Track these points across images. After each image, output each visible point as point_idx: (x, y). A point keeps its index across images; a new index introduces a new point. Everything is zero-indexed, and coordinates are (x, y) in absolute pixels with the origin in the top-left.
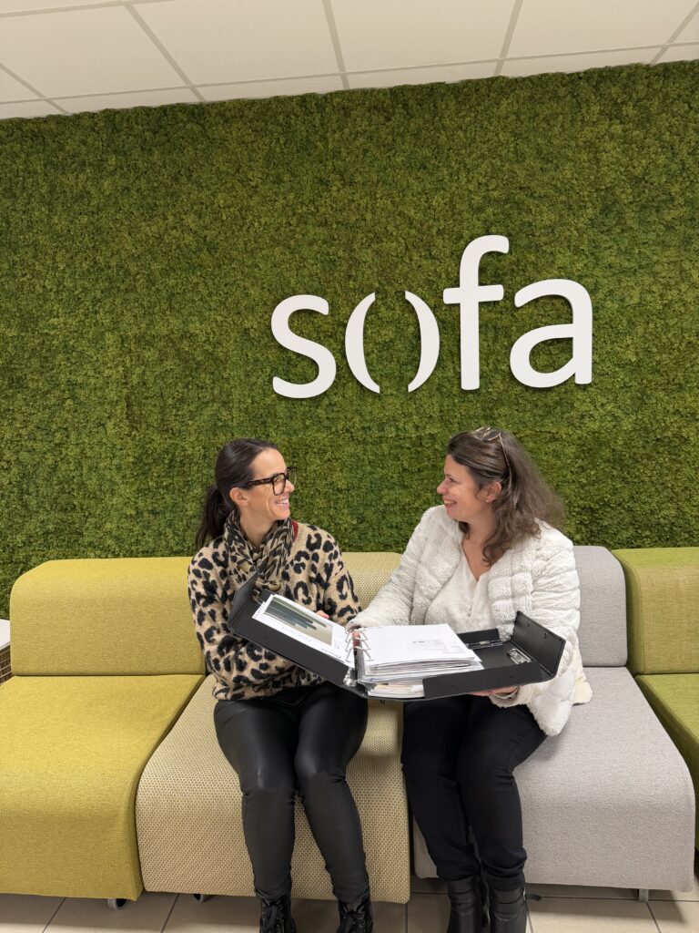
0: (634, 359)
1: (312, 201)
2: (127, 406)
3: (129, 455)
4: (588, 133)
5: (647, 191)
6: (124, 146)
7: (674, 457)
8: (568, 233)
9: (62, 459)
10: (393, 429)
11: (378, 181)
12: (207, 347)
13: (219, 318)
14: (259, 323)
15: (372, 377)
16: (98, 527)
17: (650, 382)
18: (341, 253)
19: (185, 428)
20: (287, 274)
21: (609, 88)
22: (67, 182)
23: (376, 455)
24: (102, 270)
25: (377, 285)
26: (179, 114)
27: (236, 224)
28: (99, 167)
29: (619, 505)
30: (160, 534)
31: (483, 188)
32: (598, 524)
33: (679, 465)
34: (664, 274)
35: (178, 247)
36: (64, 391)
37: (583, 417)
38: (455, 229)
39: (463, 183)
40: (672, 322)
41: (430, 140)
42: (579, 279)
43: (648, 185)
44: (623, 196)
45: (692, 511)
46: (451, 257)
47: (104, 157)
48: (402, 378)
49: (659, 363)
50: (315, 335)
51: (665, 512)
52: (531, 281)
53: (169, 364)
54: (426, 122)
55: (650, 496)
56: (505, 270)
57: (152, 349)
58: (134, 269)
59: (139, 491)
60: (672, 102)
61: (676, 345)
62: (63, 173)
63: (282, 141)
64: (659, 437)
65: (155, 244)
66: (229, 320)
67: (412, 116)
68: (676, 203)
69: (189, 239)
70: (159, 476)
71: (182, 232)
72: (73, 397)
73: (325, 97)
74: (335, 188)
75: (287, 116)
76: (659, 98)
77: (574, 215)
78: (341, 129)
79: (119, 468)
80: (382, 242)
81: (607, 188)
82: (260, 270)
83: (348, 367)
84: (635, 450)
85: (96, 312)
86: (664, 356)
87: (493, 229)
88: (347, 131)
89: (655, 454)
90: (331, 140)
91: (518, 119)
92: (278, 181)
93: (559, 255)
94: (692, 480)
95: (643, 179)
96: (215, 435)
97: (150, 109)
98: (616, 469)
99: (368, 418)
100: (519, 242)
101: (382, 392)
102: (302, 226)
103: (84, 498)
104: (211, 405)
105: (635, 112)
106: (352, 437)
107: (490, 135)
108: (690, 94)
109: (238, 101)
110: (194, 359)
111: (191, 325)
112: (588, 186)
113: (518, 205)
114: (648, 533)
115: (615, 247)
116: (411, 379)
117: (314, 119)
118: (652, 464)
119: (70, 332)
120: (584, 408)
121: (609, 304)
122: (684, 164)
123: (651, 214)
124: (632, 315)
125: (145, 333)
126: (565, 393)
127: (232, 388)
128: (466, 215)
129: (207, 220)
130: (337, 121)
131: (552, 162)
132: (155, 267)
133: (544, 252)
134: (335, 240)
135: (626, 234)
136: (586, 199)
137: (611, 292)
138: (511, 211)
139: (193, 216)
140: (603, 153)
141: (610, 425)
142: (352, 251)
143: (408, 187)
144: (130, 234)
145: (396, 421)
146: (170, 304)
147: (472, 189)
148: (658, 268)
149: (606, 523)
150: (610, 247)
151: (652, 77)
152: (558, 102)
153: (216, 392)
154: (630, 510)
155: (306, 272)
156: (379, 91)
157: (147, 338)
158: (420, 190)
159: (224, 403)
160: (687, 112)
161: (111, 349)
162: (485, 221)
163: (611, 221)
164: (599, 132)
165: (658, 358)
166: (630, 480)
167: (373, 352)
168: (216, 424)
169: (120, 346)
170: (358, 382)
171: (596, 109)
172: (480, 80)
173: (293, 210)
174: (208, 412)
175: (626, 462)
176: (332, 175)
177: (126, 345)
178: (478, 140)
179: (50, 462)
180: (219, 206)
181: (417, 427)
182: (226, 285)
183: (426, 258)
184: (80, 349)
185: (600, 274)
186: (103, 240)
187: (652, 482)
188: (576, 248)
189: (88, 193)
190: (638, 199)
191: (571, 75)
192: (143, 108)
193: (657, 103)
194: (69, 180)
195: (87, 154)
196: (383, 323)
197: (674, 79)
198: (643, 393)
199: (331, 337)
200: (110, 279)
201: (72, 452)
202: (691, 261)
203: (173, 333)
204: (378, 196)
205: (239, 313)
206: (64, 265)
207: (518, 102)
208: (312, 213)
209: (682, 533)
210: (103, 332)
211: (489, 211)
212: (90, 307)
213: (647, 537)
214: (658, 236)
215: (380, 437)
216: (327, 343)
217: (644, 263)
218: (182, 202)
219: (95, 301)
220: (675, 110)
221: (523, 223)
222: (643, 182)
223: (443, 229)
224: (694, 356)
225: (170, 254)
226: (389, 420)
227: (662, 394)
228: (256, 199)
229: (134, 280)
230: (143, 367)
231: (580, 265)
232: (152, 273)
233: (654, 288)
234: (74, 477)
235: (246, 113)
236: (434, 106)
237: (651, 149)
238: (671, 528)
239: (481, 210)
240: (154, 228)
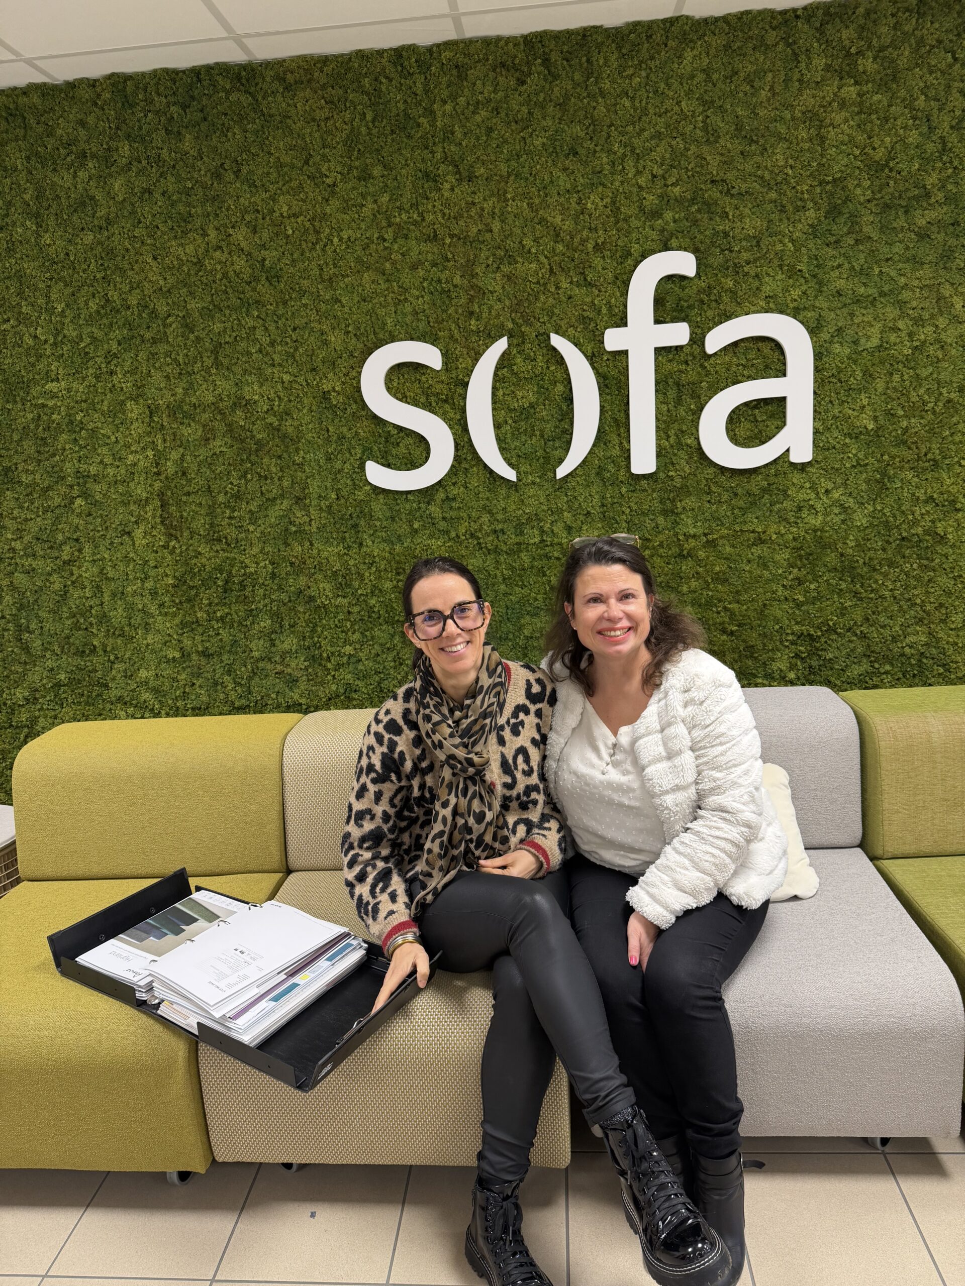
0: (871, 426)
1: (415, 206)
2: (162, 506)
3: (167, 575)
4: (808, 99)
5: (892, 183)
6: (140, 128)
7: (925, 562)
8: (779, 247)
9: (73, 583)
10: (536, 532)
11: (509, 175)
12: (271, 419)
13: (286, 378)
14: (343, 383)
15: (505, 459)
16: (128, 676)
17: (893, 458)
18: (457, 280)
19: (243, 535)
20: (381, 312)
21: (838, 31)
22: (60, 182)
23: (512, 568)
24: (118, 311)
25: (510, 325)
26: (220, 78)
27: (306, 241)
28: (107, 159)
29: (849, 630)
30: (216, 684)
31: (659, 183)
32: (820, 656)
33: (932, 574)
34: (914, 304)
35: (225, 275)
36: (71, 487)
37: (800, 509)
38: (620, 243)
39: (630, 175)
40: (924, 373)
41: (581, 113)
42: (795, 313)
43: (894, 174)
44: (858, 191)
45: (949, 636)
46: (615, 283)
47: (113, 144)
48: (547, 459)
49: (906, 430)
50: (423, 399)
51: (911, 639)
52: (727, 316)
53: (218, 445)
54: (576, 85)
55: (891, 618)
56: (691, 302)
57: (192, 424)
58: (162, 308)
59: (183, 625)
60: (929, 52)
61: (930, 405)
62: (55, 170)
63: (369, 117)
64: (905, 534)
65: (192, 272)
66: (301, 379)
67: (556, 77)
68: (933, 200)
69: (240, 263)
70: (210, 604)
71: (230, 254)
72: (85, 495)
73: (430, 50)
74: (447, 186)
75: (376, 80)
76: (911, 46)
77: (788, 219)
78: (454, 97)
79: (154, 593)
80: (516, 262)
81: (835, 180)
82: (343, 306)
83: (472, 445)
84: (871, 554)
85: (112, 373)
86: (913, 420)
87: (674, 242)
88: (462, 101)
89: (898, 559)
90: (439, 114)
91: (709, 79)
92: (365, 177)
93: (767, 279)
94: (949, 594)
95: (887, 165)
96: (287, 544)
97: (176, 72)
98: (845, 581)
99: (500, 517)
100: (711, 260)
101: (519, 480)
102: (401, 241)
103: (107, 636)
104: (279, 502)
105: (876, 66)
106: (479, 544)
107: (668, 104)
108: (955, 38)
109: (304, 58)
110: (253, 437)
111: (247, 389)
112: (809, 177)
113: (709, 206)
114: (888, 667)
115: (846, 266)
116: (561, 461)
117: (415, 83)
118: (894, 572)
119: (77, 402)
120: (801, 496)
121: (837, 348)
122: (944, 143)
123: (897, 217)
124: (869, 364)
125: (183, 401)
126: (776, 475)
127: (307, 477)
128: (635, 223)
129: (265, 235)
130: (448, 86)
131: (757, 142)
132: (193, 305)
133: (746, 274)
134: (449, 261)
135: (861, 247)
136: (806, 196)
137: (840, 330)
138: (699, 216)
139: (244, 229)
140: (830, 129)
141: (837, 519)
142: (474, 276)
143: (552, 182)
144: (155, 258)
145: (539, 520)
146: (216, 358)
147: (644, 185)
148: (906, 295)
149: (830, 656)
150: (839, 266)
151: (900, 14)
152: (765, 54)
153: (286, 483)
154: (864, 636)
155: (408, 308)
156: (508, 40)
157: (186, 408)
158: (568, 186)
159: (298, 500)
160: (950, 66)
161: (135, 425)
162: (663, 231)
163: (840, 227)
164: (824, 97)
165: (905, 424)
166: (864, 595)
167: (506, 422)
168: (287, 530)
169: (147, 420)
170: (485, 466)
171: (820, 62)
172: (652, 22)
173: (388, 219)
174: (274, 513)
175: (859, 571)
176: (443, 167)
177: (156, 419)
178: (652, 111)
179: (57, 586)
180: (281, 214)
181: (569, 529)
182: (295, 329)
183: (578, 285)
184: (91, 426)
185: (825, 305)
186: (117, 268)
187: (895, 598)
188: (792, 267)
189: (92, 198)
190: (878, 196)
191: (784, 12)
192: (166, 71)
193: (907, 53)
194: (64, 179)
195: (88, 141)
196: (520, 381)
197: (933, 16)
198: (884, 474)
199: (446, 401)
200: (128, 324)
201: (88, 571)
202: (953, 284)
203: (221, 399)
204: (509, 196)
205: (314, 370)
206: (63, 305)
207: (708, 54)
208: (415, 223)
209: (935, 667)
210: (123, 401)
211: (668, 215)
212: (103, 366)
213: (886, 673)
214: (907, 248)
215: (517, 544)
216: (441, 411)
217: (886, 288)
218: (228, 210)
219: (110, 356)
220: (933, 63)
221: (716, 233)
222: (887, 170)
223: (603, 243)
224: (954, 420)
225: (213, 285)
226: (529, 520)
227: (909, 475)
228: (335, 203)
229: (165, 326)
230: (181, 450)
231: (795, 293)
232: (188, 314)
233: (900, 324)
234: (91, 607)
235: (316, 74)
236: (588, 61)
237: (899, 122)
238: (920, 661)
239: (656, 214)
240: (190, 249)
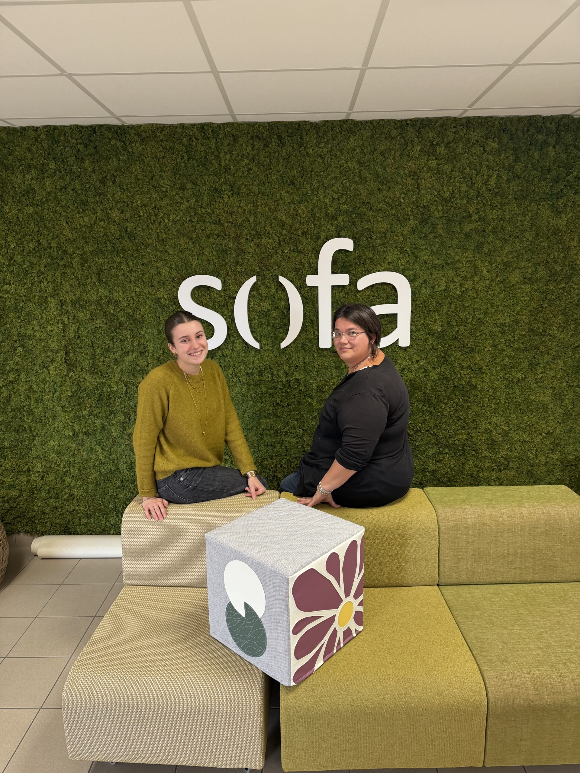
0: (439, 330)
1: (209, 205)
2: (66, 353)
3: (67, 391)
4: (411, 166)
5: (453, 209)
6: (61, 154)
7: (466, 398)
8: (396, 238)
9: (14, 393)
10: (269, 375)
11: (259, 193)
12: (128, 311)
13: (137, 290)
14: (169, 294)
15: (254, 337)
16: (44, 444)
17: (451, 346)
18: (231, 245)
19: (110, 370)
20: (190, 259)
21: (427, 133)
22: (16, 180)
23: (256, 393)
24: (45, 249)
25: (258, 270)
26: (106, 132)
27: (150, 219)
28: (42, 169)
29: (428, 431)
30: (92, 450)
31: (336, 202)
33: (469, 404)
34: (463, 270)
35: (106, 234)
36: (15, 341)
37: (403, 369)
38: (315, 232)
39: (321, 197)
40: (467, 304)
41: (297, 164)
42: (403, 272)
43: (453, 205)
44: (436, 212)
45: (478, 436)
46: (312, 251)
47: (46, 162)
48: (276, 338)
49: (458, 332)
50: (211, 304)
51: (459, 437)
52: (368, 272)
53: (98, 322)
54: (294, 150)
55: (449, 425)
56: (350, 263)
57: (85, 311)
58: (70, 249)
59: (75, 417)
60: (472, 146)
61: (470, 320)
62: (13, 173)
63: (186, 158)
64: (456, 384)
65: (87, 232)
66: (146, 291)
67: (284, 145)
68: (473, 219)
69: (114, 229)
70: (90, 407)
71: (108, 223)
72: (23, 346)
73: (219, 126)
74: (226, 196)
75: (190, 139)
76: (463, 142)
77: (401, 224)
78: (231, 151)
79: (59, 400)
80: (262, 238)
81: (424, 206)
82: (169, 254)
83: (237, 329)
84: (439, 393)
85: (40, 282)
86: (461, 327)
87: (343, 233)
88: (235, 153)
89: (453, 396)
90: (223, 159)
91: (362, 151)
92: (183, 188)
93: (389, 253)
94: (478, 415)
95: (450, 200)
96: (134, 376)
97: (82, 127)
98: (425, 406)
99: (251, 366)
100: (361, 243)
101: (261, 347)
102: (201, 223)
103: (32, 421)
104: (131, 354)
105: (446, 151)
106: (239, 380)
107: (341, 163)
108: (484, 140)
109: (152, 125)
110: (118, 319)
111: (115, 294)
112: (411, 204)
113: (361, 216)
114: (447, 451)
115: (429, 249)
116: (283, 339)
117: (210, 142)
118: (450, 403)
119: (20, 296)
120: (404, 363)
121: (423, 290)
122: (479, 192)
123: (455, 226)
124: (440, 298)
125: (80, 298)
126: (392, 352)
127: (147, 341)
128: (323, 221)
129: (128, 215)
130: (228, 145)
131: (386, 185)
132: (87, 249)
133: (379, 251)
134: (226, 235)
135: (437, 240)
136: (410, 214)
137: (425, 281)
138: (356, 220)
139: (116, 211)
140: (423, 181)
141: (422, 375)
142: (240, 243)
143: (281, 198)
144: (67, 223)
145: (271, 369)
146: (99, 277)
147: (328, 203)
148: (459, 265)
149: (417, 444)
150: (426, 249)
151: (458, 127)
152: (391, 141)
153: (135, 344)
154: (434, 434)
155: (204, 257)
156: (260, 124)
157: (81, 303)
158: (289, 201)
159: (142, 353)
160: (482, 154)
161: (53, 310)
162: (337, 226)
163: (426, 230)
164: (420, 165)
165: (457, 329)
166: (435, 414)
167: (255, 318)
168: (135, 368)
169: (60, 308)
170: (243, 340)
171: (418, 147)
172: (335, 121)
173: (195, 211)
174: (128, 360)
175: (433, 401)
176: (224, 186)
177: (64, 307)
178: (333, 166)
179: (5, 395)
180: (137, 204)
181: (287, 374)
182: (143, 264)
183: (294, 251)
184: (28, 309)
185: (418, 268)
186: (46, 227)
187: (451, 416)
188: (402, 249)
189: (33, 189)
190: (446, 215)
191: (401, 121)
192: (77, 126)
193: (461, 146)
194: (17, 179)
195: (32, 159)
196: (262, 298)
197: (474, 129)
198: (446, 354)
199: (224, 306)
200: (51, 257)
201: (22, 388)
202: (482, 261)
203: (101, 299)
204: (258, 204)
205: (153, 286)
206: (15, 244)
207: (362, 139)
208: (209, 214)
209: (471, 451)
210: (46, 297)
211: (340, 219)
212: (36, 278)
213: (446, 453)
214: (460, 242)
215: (259, 380)
216: (221, 311)
217: (449, 261)
218: (108, 200)
219: (40, 273)
220: (474, 152)
221: (364, 229)
222: (450, 203)
223: (307, 231)
224: (482, 328)
225: (99, 239)
226: (266, 368)
227: (459, 354)
228: (166, 201)
229: (71, 258)
230: (78, 325)
231: (403, 261)
232: (85, 254)
233: (456, 279)
234: (24, 406)
235: (158, 134)
236: (301, 138)
237: (456, 180)
238: (463, 448)
239: (334, 218)
240: (86, 219)
